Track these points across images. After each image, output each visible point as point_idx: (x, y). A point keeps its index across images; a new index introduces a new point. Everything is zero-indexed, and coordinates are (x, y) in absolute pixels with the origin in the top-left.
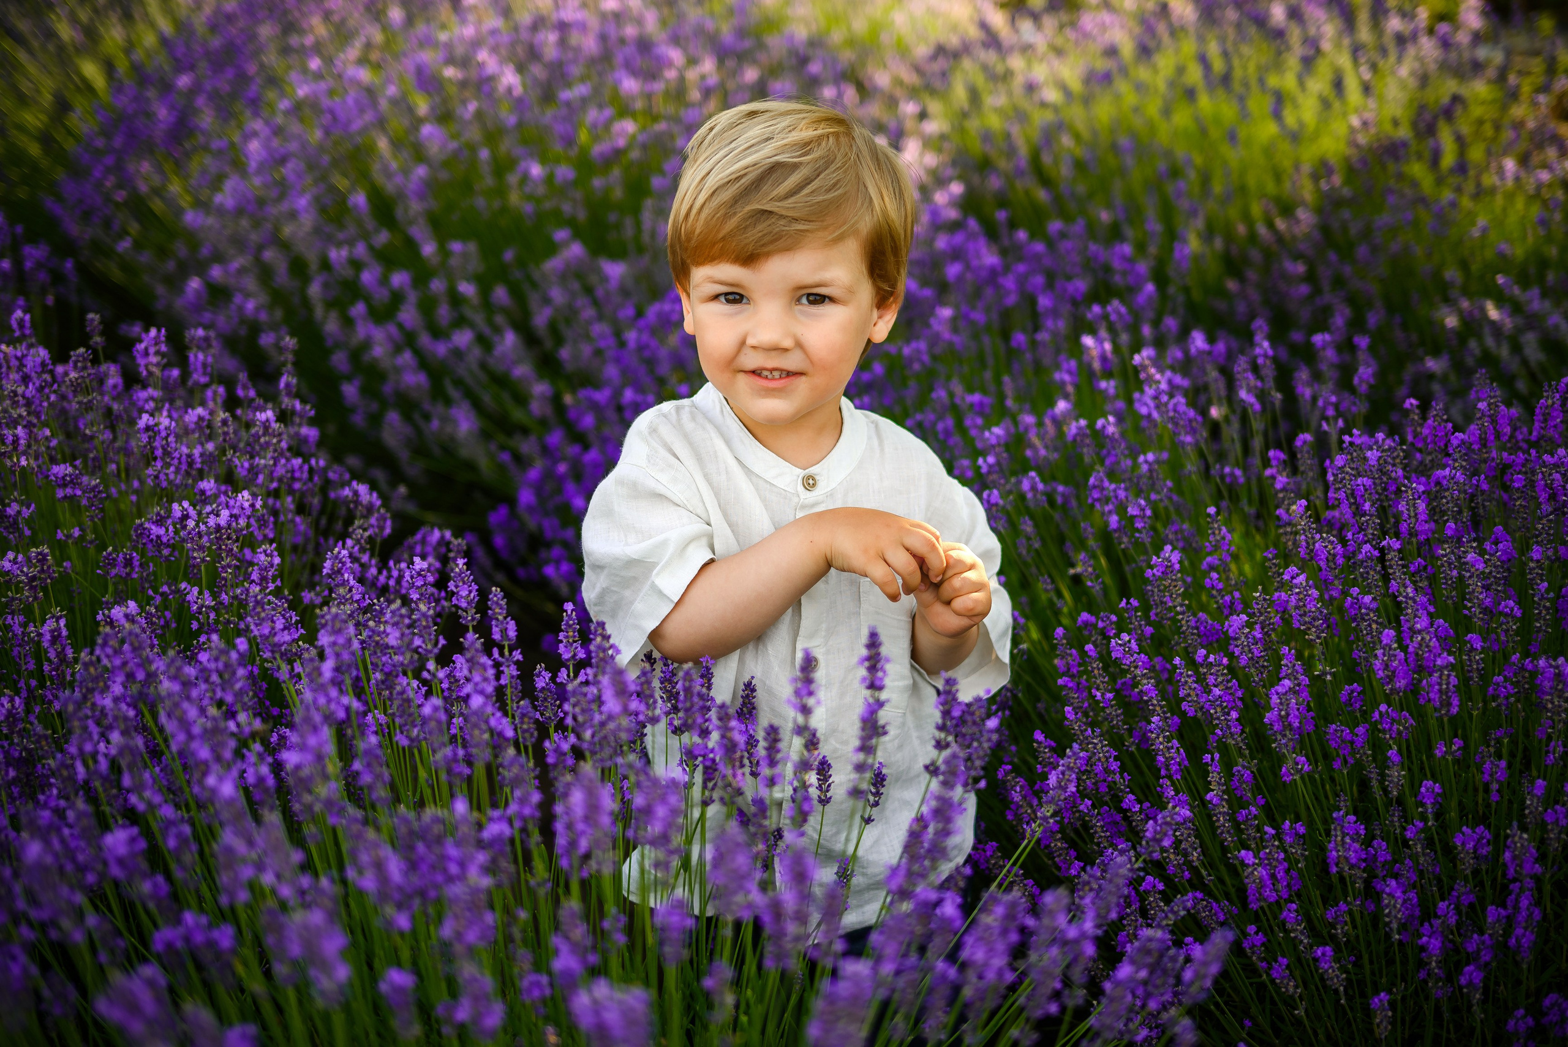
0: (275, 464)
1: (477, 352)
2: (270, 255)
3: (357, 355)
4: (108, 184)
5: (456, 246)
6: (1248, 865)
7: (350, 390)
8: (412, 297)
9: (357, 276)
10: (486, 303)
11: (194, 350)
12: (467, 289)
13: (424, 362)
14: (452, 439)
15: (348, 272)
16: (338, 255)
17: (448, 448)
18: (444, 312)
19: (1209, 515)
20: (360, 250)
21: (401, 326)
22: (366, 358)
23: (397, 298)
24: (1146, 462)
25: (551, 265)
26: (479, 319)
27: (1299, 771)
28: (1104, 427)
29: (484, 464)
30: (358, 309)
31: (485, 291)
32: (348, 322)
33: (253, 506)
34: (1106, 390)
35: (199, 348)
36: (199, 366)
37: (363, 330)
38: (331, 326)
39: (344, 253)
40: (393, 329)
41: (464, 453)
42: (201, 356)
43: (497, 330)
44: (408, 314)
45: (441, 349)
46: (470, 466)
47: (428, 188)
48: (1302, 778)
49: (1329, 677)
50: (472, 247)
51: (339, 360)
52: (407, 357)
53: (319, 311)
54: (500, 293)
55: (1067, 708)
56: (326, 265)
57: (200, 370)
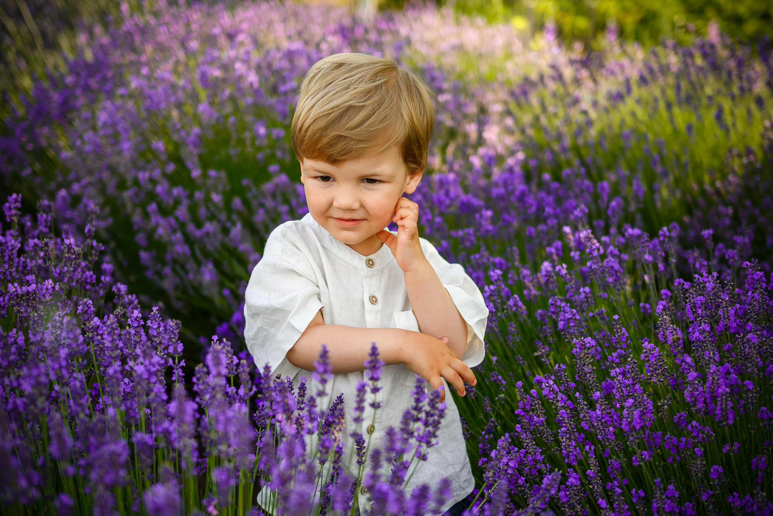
0: (74, 271)
1: (220, 236)
2: (106, 175)
3: (150, 234)
4: (23, 140)
5: (212, 173)
6: (602, 508)
7: (144, 255)
8: (185, 203)
9: (154, 189)
10: (228, 207)
11: (42, 212)
12: (216, 198)
13: (188, 240)
14: (201, 284)
15: (149, 187)
16: (144, 176)
17: (197, 289)
18: (202, 211)
19: (614, 320)
20: (157, 174)
21: (177, 219)
22: (156, 237)
23: (177, 202)
24: (584, 292)
25: (267, 186)
26: (223, 216)
27: (643, 460)
28: (560, 270)
29: (218, 301)
30: (152, 207)
31: (228, 201)
32: (146, 215)
33: (53, 288)
34: (574, 257)
35: (44, 211)
36: (43, 220)
37: (155, 219)
38: (137, 218)
39: (147, 175)
40: (172, 220)
41: (206, 292)
42: (45, 216)
43: (234, 224)
44: (182, 212)
45: (198, 233)
46: (209, 300)
47: (199, 141)
48: (645, 464)
49: (666, 406)
50: (223, 174)
51: (140, 238)
52: (179, 235)
53: (129, 207)
54: (237, 202)
55: (518, 425)
56: (136, 182)
57: (44, 224)
